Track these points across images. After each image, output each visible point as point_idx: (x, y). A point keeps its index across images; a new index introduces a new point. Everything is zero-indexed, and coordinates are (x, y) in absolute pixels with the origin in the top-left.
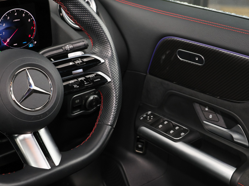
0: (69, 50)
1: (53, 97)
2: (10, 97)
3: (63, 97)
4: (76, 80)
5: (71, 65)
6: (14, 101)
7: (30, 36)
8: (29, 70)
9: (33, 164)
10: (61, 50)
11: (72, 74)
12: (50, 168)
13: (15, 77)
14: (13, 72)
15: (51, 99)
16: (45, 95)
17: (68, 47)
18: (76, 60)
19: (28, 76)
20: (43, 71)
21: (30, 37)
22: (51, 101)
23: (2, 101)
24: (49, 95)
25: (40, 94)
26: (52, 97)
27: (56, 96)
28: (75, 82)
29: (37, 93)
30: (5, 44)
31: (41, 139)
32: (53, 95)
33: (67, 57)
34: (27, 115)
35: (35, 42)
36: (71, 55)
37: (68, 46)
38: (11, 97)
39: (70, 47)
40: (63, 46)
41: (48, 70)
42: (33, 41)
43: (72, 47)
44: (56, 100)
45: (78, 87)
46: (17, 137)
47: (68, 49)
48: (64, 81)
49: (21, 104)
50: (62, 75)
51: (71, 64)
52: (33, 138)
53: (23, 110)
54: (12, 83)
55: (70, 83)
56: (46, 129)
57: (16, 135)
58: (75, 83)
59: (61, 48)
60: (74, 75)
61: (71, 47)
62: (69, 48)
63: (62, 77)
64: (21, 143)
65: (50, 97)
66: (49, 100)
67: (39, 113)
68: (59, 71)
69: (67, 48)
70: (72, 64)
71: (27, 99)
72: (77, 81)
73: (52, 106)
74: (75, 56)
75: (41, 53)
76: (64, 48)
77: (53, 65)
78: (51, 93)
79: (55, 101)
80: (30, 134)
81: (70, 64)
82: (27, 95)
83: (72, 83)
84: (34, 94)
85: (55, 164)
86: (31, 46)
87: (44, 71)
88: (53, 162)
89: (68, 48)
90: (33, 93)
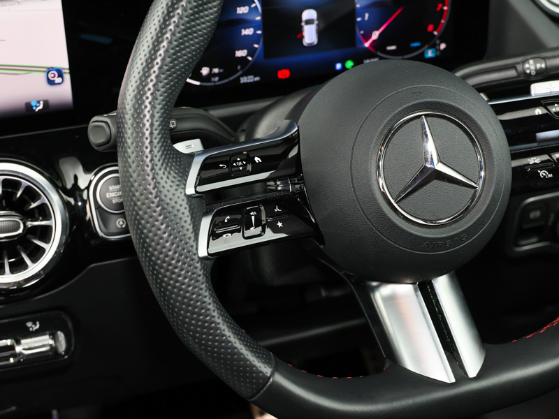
0: (533, 73)
1: (483, 195)
2: (375, 183)
3: (507, 198)
4: (546, 157)
5: (539, 116)
6: (384, 194)
7: (430, 28)
8: (429, 119)
9: (410, 365)
10: (512, 73)
11: (534, 140)
12: (453, 380)
13: (393, 134)
14: (391, 120)
15: (477, 202)
16: (463, 188)
17: (531, 66)
18: (553, 104)
19: (427, 136)
20: (465, 123)
21: (432, 33)
22: (477, 207)
23: (354, 190)
24: (473, 191)
25: (451, 185)
26: (480, 196)
27: (491, 194)
28: (542, 162)
29: (444, 181)
30: (367, 45)
31: (437, 301)
32: (482, 189)
33: (528, 92)
34: (411, 234)
35: (443, 46)
36: (539, 89)
37: (531, 62)
38: (378, 183)
39: (538, 66)
40: (518, 63)
41: (479, 122)
42: (438, 42)
43: (543, 66)
44: (489, 205)
45: (551, 176)
46: (377, 287)
47: (530, 73)
48: (515, 156)
49: (401, 204)
50: (512, 140)
51: (538, 111)
52: (417, 295)
53: (404, 222)
54: (383, 149)
55: (528, 165)
56: (452, 279)
57: (374, 284)
58: (542, 165)
59: (513, 67)
60: (542, 144)
61: (541, 68)
62: (536, 67)
63: (511, 144)
64: (386, 306)
65: (474, 195)
66: (471, 203)
67: (443, 233)
68: (504, 129)
69: (529, 68)
70: (540, 113)
71: (416, 194)
72: (548, 161)
73: (479, 219)
74: (549, 91)
75: (459, 74)
76: (519, 68)
77: (491, 112)
78: (478, 185)
79: (487, 208)
80: (411, 286)
81: (537, 114)
82: (418, 182)
83: (535, 164)
84: (435, 183)
85: (466, 373)
86: (430, 54)
87: (467, 126)
88: (462, 367)
89: (533, 68)
90: (433, 180)
